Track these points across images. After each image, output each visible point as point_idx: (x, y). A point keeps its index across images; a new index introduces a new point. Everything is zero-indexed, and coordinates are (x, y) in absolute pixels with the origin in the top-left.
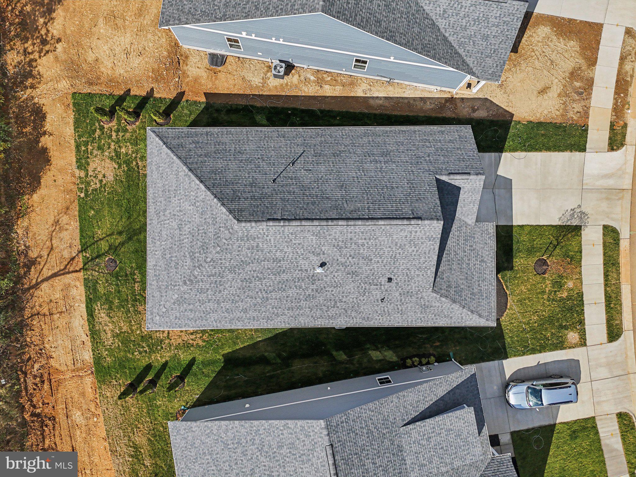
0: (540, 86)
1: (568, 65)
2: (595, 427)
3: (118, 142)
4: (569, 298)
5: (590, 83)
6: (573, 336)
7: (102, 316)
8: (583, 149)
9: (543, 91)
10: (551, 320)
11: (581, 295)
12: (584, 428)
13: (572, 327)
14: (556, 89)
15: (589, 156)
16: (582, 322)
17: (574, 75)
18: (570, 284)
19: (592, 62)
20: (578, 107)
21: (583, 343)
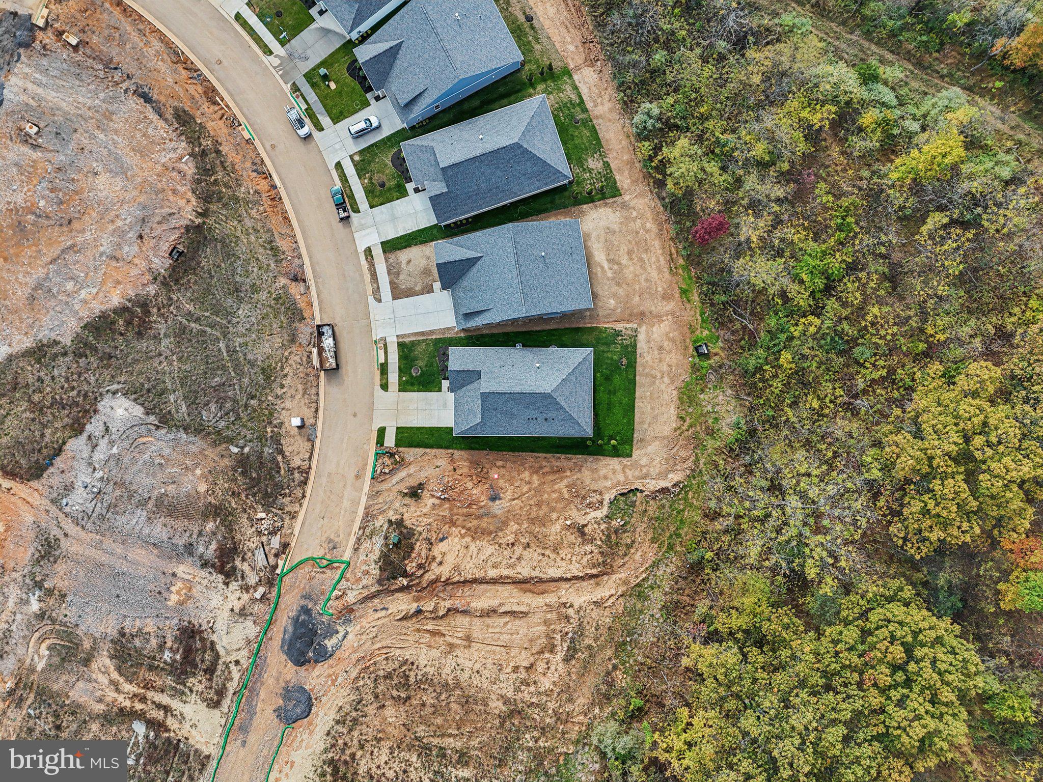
0: (412, 263)
1: (402, 277)
2: (332, 120)
3: (592, 178)
4: (365, 174)
5: (389, 274)
6: (357, 158)
7: (574, 97)
8: (382, 243)
9: (409, 262)
10: (370, 162)
11: (360, 178)
12: (338, 118)
13: (358, 162)
14: (404, 265)
15: (379, 241)
16: (355, 166)
17: (398, 274)
18: (366, 181)
19: (392, 283)
20: (391, 260)
21: (351, 157)
